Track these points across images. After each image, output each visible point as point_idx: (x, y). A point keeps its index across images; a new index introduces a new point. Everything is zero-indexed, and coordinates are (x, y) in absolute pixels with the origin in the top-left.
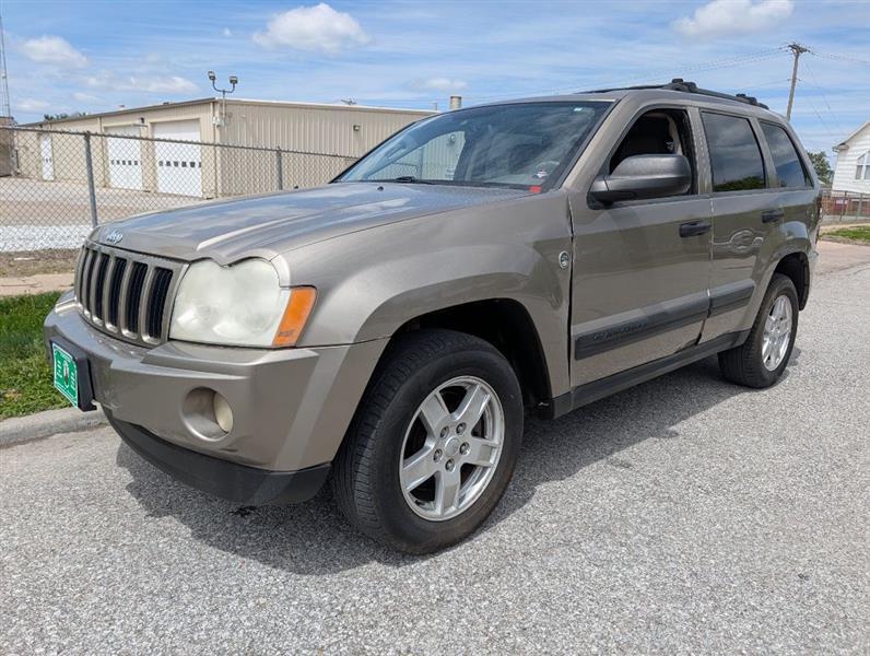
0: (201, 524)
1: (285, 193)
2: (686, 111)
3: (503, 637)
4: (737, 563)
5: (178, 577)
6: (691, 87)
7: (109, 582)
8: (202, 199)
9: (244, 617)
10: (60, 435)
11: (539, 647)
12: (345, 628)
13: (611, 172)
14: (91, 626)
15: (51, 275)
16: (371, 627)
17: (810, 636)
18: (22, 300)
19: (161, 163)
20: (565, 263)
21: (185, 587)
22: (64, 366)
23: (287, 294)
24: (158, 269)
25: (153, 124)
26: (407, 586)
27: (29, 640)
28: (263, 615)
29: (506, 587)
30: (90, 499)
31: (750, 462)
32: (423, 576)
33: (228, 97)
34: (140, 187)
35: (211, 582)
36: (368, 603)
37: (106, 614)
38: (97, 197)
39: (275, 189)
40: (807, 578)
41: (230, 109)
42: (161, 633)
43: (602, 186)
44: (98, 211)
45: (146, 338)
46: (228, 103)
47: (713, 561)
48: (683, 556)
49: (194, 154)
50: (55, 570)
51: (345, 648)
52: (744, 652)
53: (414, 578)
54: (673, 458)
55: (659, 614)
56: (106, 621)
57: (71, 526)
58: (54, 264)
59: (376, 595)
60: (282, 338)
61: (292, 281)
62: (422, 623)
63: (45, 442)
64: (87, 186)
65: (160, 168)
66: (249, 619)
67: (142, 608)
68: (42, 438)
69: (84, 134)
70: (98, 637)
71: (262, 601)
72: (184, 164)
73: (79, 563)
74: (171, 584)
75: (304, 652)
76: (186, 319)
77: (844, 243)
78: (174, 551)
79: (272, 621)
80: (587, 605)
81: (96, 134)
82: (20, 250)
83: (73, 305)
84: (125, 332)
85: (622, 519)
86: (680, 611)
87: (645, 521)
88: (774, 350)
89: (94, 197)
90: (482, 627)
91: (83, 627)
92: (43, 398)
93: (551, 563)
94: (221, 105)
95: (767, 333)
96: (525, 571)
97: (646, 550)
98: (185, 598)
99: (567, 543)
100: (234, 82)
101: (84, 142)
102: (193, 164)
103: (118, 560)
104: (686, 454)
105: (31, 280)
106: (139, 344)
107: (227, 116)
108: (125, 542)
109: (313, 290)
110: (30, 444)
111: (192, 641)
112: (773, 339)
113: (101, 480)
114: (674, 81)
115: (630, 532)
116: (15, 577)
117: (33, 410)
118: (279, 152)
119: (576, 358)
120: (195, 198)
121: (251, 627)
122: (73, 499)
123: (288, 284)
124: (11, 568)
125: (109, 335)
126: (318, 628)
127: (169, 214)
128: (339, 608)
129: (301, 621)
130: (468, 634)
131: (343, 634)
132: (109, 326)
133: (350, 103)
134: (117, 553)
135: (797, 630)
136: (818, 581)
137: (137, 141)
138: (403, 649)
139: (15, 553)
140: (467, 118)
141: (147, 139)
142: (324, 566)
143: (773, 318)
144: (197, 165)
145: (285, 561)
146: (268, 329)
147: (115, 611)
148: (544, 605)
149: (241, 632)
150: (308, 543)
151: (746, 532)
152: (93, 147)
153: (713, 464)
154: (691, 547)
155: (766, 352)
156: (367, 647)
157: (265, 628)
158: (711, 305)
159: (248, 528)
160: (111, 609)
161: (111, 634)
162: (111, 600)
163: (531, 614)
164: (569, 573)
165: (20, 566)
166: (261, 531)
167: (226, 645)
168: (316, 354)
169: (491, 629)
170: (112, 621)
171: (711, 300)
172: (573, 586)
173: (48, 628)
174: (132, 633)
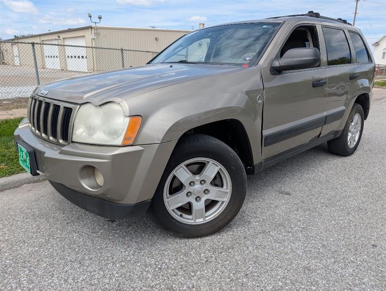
0: (93, 227)
1: (126, 69)
2: (315, 26)
3: (238, 279)
4: (343, 240)
5: (83, 253)
6: (317, 15)
7: (51, 256)
8: (88, 73)
9: (115, 272)
10: (26, 185)
11: (254, 283)
12: (163, 276)
13: (281, 57)
14: (43, 278)
15: (19, 110)
16: (175, 275)
17: (380, 275)
18: (7, 121)
19: (68, 57)
20: (260, 101)
21: (87, 258)
22: (23, 155)
23: (128, 120)
24: (65, 108)
25: (64, 38)
26: (191, 255)
27: (14, 286)
28: (124, 271)
29: (237, 254)
30: (41, 216)
31: (345, 191)
32: (198, 250)
33: (98, 25)
34: (59, 68)
35: (99, 255)
36: (173, 264)
37: (50, 272)
38: (39, 73)
39: (121, 67)
40: (376, 246)
41: (99, 31)
42: (76, 281)
43: (277, 64)
44: (40, 79)
45: (61, 141)
46: (98, 28)
47: (332, 239)
48: (318, 237)
49: (83, 52)
50: (25, 251)
51: (163, 286)
52: (350, 283)
53: (194, 251)
54: (310, 190)
55: (309, 265)
56: (50, 275)
57: (32, 229)
58: (21, 104)
59: (176, 259)
60: (126, 141)
61: (130, 113)
62: (199, 273)
63: (19, 188)
64: (34, 68)
65: (67, 59)
66: (117, 273)
67: (67, 269)
68: (17, 187)
69: (31, 43)
70: (46, 283)
71: (123, 264)
72: (79, 57)
73: (37, 247)
74: (80, 256)
75: (144, 288)
76: (79, 132)
77: (378, 88)
78: (81, 240)
79: (128, 274)
80: (276, 262)
81: (37, 43)
82: (5, 98)
83: (27, 125)
84: (51, 138)
85: (288, 220)
86: (318, 264)
87: (299, 221)
88: (353, 138)
89: (38, 73)
90: (227, 274)
91: (39, 279)
92: (17, 168)
93: (257, 242)
94: (95, 29)
95: (350, 131)
96: (245, 246)
97: (301, 235)
98: (87, 263)
99: (264, 232)
100: (100, 18)
101: (32, 47)
102: (83, 57)
103: (55, 245)
104: (315, 188)
105: (10, 112)
106: (58, 144)
107: (97, 34)
108: (58, 236)
109: (141, 118)
110: (12, 189)
111: (91, 285)
112: (352, 133)
113: (45, 206)
114: (309, 12)
115: (293, 226)
116: (6, 254)
117: (13, 174)
118: (122, 50)
119: (265, 146)
120: (85, 73)
121: (118, 277)
122: (33, 215)
123: (128, 115)
124: (5, 250)
125: (44, 139)
126: (150, 276)
127: (72, 80)
128: (159, 266)
129: (142, 273)
130: (221, 278)
131: (162, 279)
132: (43, 135)
133: (153, 27)
134: (54, 242)
135: (373, 272)
136: (381, 247)
137: (57, 47)
138: (191, 286)
139: (6, 243)
140: (211, 32)
141: (61, 45)
142: (151, 246)
143: (353, 124)
144: (85, 57)
145: (133, 244)
146: (119, 137)
147: (54, 270)
148: (255, 263)
149: (114, 279)
150: (143, 235)
151: (346, 225)
152: (36, 49)
153: (328, 192)
154: (321, 232)
155: (350, 140)
156: (174, 285)
157: (125, 277)
158: (326, 119)
159: (115, 228)
160: (52, 269)
161: (52, 282)
162: (52, 265)
163: (249, 267)
164: (265, 246)
165: (9, 249)
166: (121, 230)
167: (107, 286)
168: (142, 148)
169: (231, 275)
170: (53, 276)
171: (326, 117)
172: (268, 253)
173: (23, 280)
174: (62, 281)
